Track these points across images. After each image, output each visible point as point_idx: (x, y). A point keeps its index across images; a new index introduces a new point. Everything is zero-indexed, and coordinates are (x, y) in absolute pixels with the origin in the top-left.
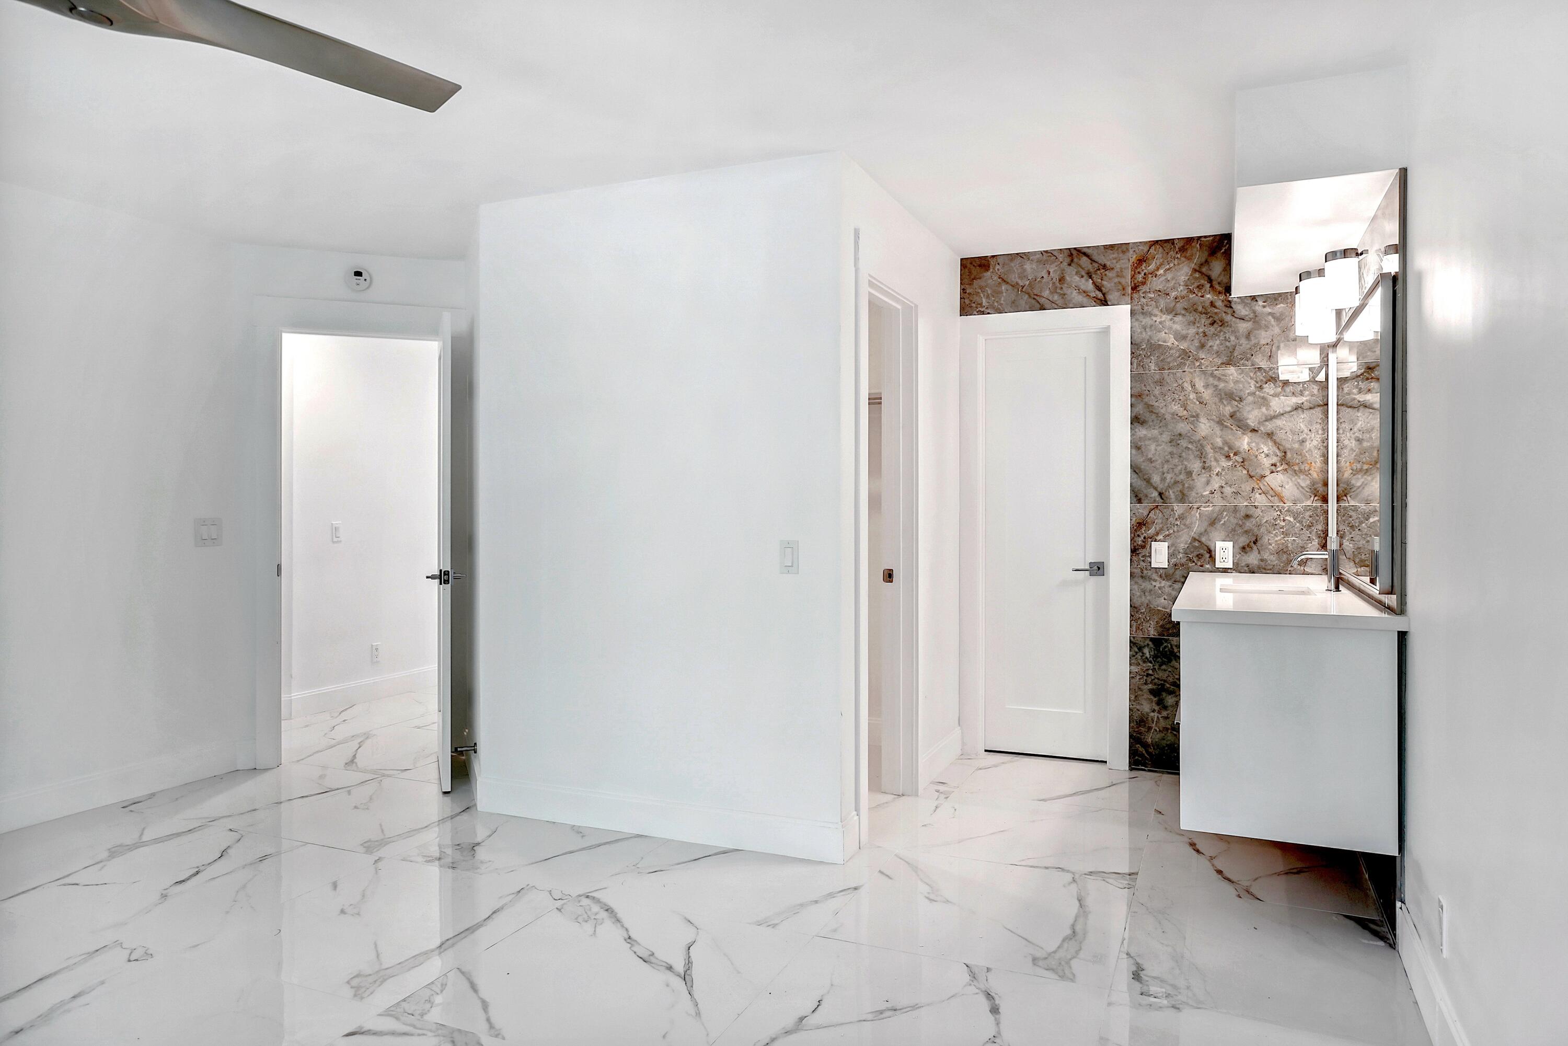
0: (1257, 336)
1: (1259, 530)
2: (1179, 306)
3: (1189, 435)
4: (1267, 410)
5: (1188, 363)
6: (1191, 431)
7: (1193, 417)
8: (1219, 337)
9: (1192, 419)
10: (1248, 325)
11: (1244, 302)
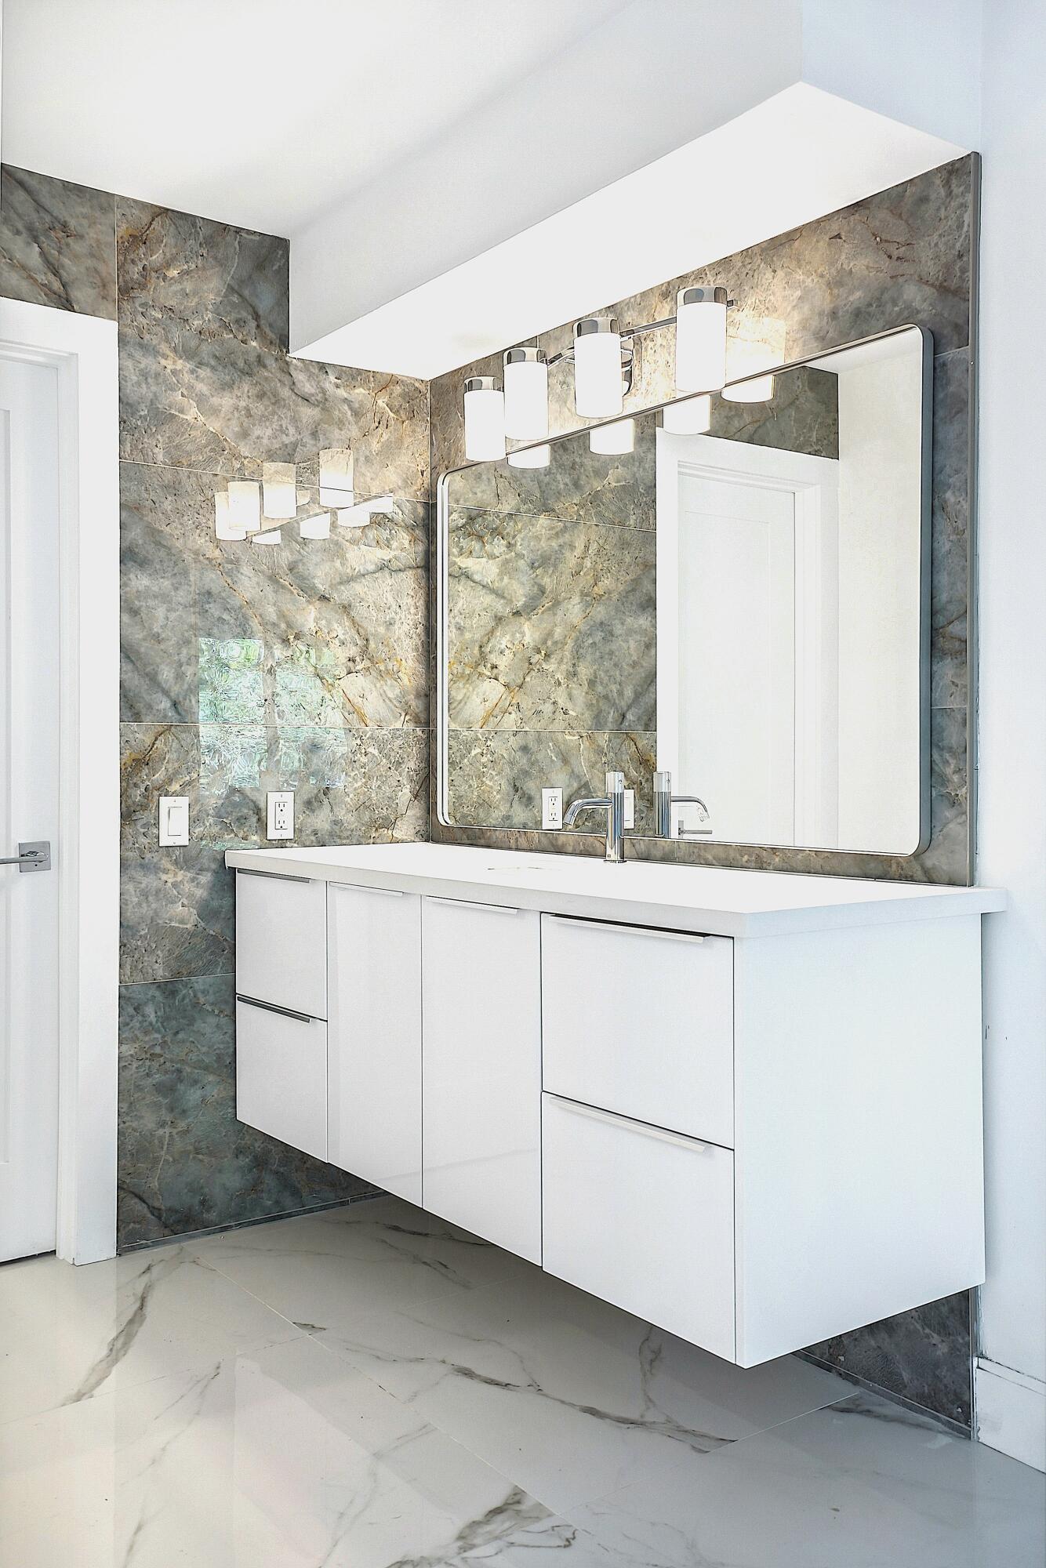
0: (327, 435)
1: (331, 770)
2: (206, 349)
3: (223, 594)
4: (343, 564)
5: (221, 460)
6: (227, 589)
7: (231, 562)
8: (272, 422)
9: (230, 566)
10: (314, 413)
11: (308, 370)
